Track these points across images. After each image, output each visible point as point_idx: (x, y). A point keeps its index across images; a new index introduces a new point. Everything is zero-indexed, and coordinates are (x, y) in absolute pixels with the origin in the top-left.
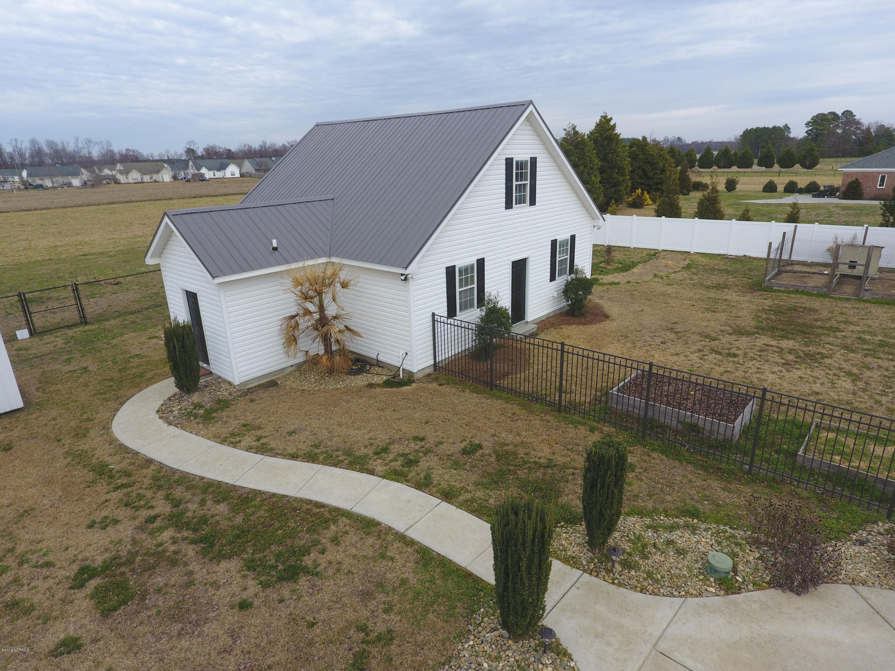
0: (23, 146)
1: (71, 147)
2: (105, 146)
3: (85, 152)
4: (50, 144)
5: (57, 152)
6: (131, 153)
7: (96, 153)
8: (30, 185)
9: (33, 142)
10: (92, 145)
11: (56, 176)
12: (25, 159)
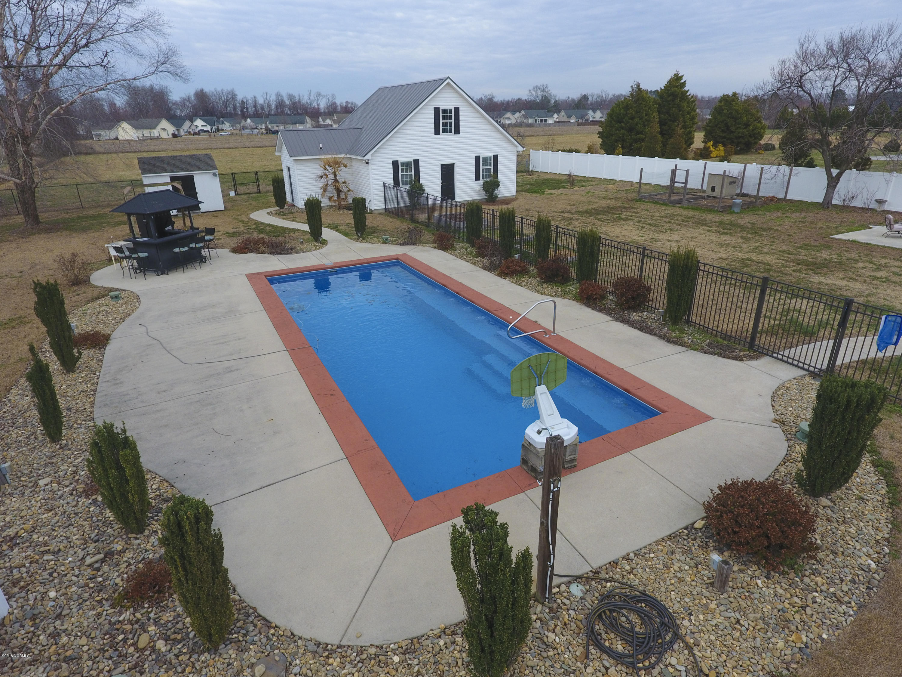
0: (271, 99)
1: (305, 100)
2: (330, 98)
3: (315, 104)
4: (290, 96)
5: (294, 103)
6: (349, 105)
7: (323, 105)
8: (270, 130)
9: (278, 95)
10: (321, 98)
11: (287, 124)
12: (272, 110)
